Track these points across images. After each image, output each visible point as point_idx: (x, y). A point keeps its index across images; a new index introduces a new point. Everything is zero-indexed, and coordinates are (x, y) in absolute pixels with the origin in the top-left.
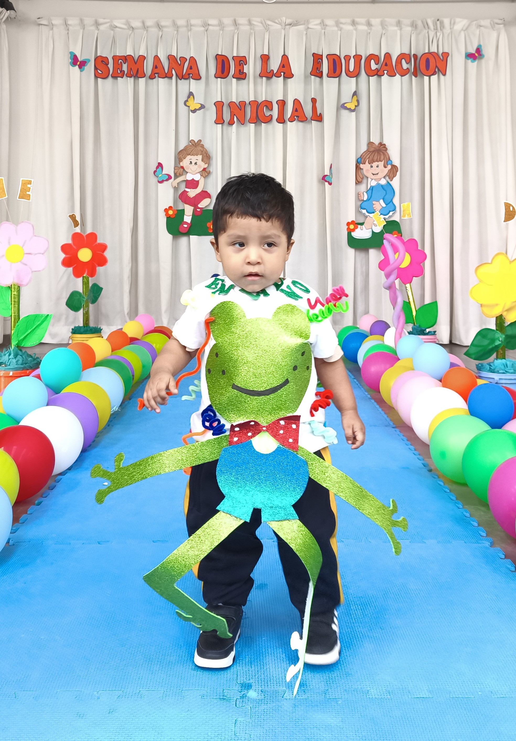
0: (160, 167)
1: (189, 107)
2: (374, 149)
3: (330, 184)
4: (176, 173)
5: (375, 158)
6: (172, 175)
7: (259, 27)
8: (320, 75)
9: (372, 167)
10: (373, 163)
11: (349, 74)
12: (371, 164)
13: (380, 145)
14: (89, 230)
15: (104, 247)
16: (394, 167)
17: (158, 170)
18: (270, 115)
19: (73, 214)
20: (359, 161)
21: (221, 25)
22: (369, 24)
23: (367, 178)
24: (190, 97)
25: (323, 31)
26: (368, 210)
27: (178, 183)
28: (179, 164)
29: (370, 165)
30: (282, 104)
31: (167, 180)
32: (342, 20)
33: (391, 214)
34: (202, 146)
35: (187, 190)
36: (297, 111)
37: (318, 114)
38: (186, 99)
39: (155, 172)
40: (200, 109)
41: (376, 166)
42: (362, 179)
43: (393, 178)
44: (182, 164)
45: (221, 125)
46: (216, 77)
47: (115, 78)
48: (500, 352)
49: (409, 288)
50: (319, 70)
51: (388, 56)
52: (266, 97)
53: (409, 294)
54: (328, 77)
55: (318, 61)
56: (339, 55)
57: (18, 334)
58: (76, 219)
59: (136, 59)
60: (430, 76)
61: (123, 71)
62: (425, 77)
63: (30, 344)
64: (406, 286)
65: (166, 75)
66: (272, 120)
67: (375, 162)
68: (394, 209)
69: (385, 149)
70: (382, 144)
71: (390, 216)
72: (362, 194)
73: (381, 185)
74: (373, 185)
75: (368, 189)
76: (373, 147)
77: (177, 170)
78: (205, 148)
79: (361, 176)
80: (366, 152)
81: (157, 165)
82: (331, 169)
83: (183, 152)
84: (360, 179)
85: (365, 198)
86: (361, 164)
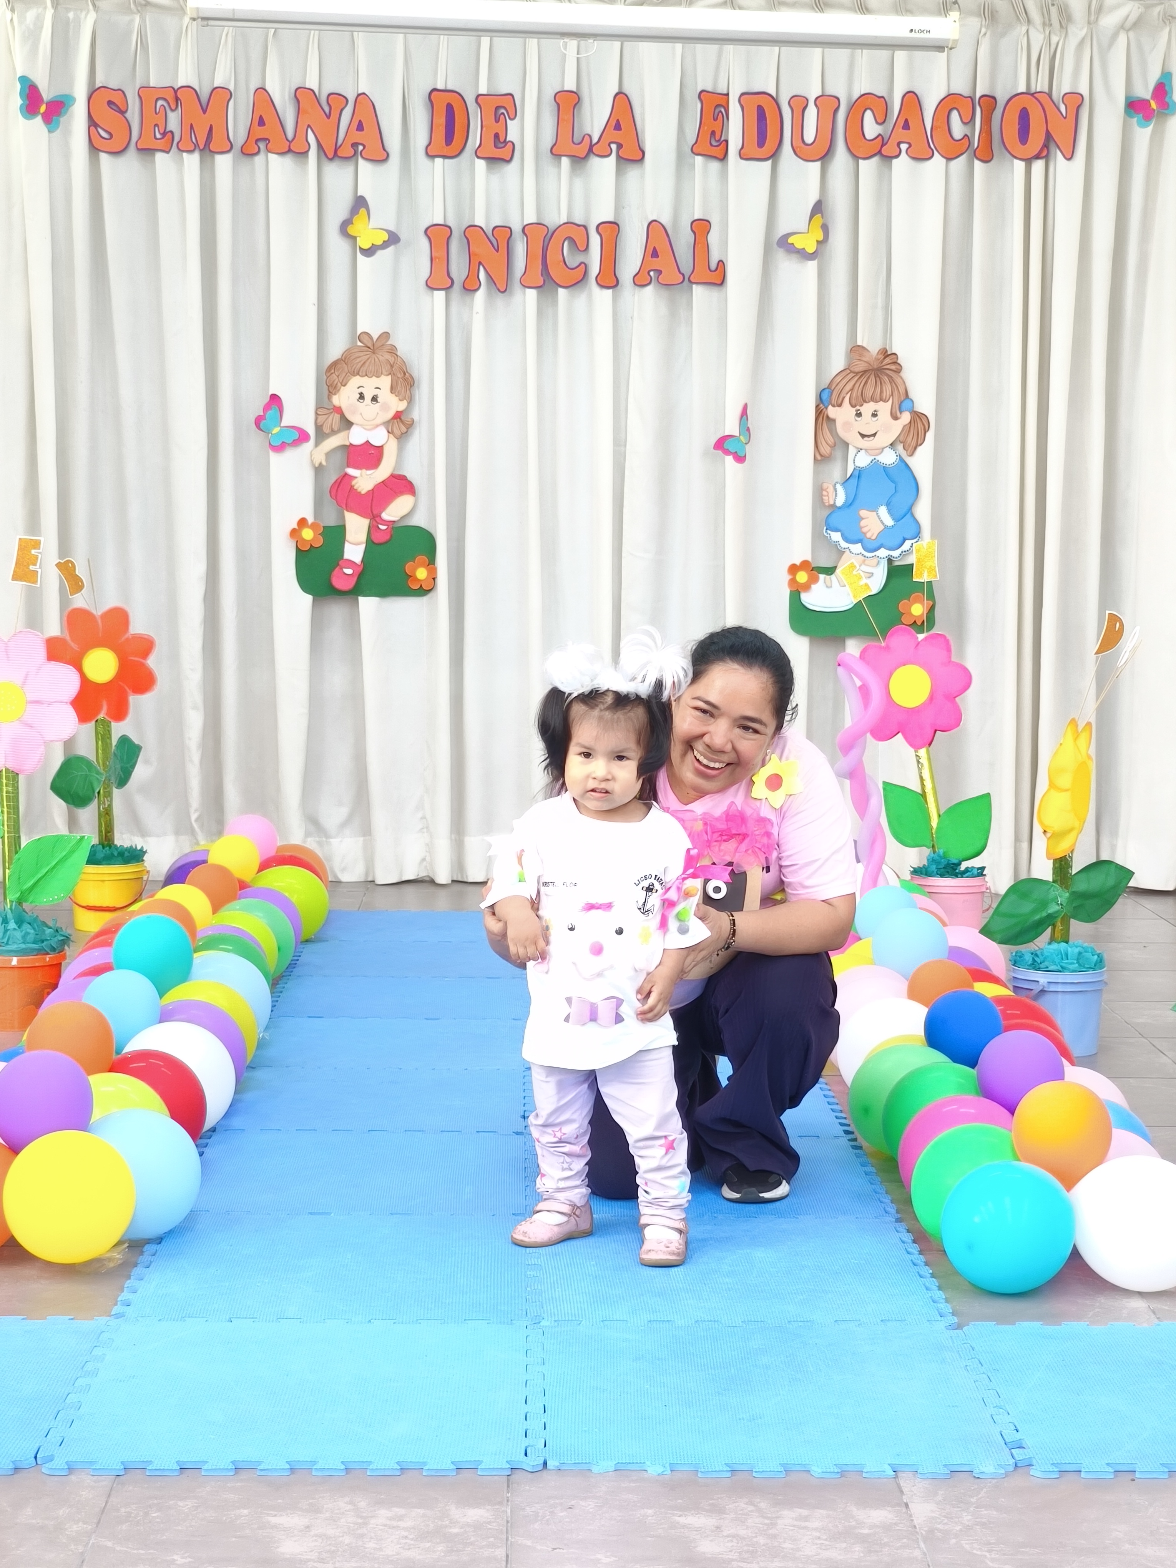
0: (274, 408)
1: (354, 239)
2: (866, 365)
3: (740, 459)
5: (869, 391)
8: (721, 154)
9: (859, 415)
10: (862, 405)
11: (803, 152)
12: (858, 407)
13: (882, 357)
14: (109, 602)
16: (919, 417)
17: (269, 414)
18: (581, 264)
19: (68, 561)
20: (825, 396)
23: (847, 445)
24: (357, 213)
26: (848, 535)
27: (326, 454)
28: (329, 398)
29: (854, 411)
30: (612, 232)
31: (296, 444)
34: (393, 351)
35: (351, 471)
37: (713, 266)
38: (346, 216)
39: (259, 420)
40: (385, 245)
41: (872, 411)
42: (833, 447)
43: (915, 448)
44: (336, 400)
45: (443, 293)
46: (430, 155)
47: (147, 151)
48: (1059, 926)
49: (924, 760)
50: (717, 138)
51: (912, 99)
52: (569, 214)
53: (923, 775)
54: (741, 158)
55: (717, 111)
56: (775, 96)
57: (19, 878)
58: (77, 573)
59: (204, 97)
60: (1029, 161)
61: (170, 133)
62: (1016, 162)
63: (45, 900)
64: (917, 754)
65: (289, 146)
66: (584, 280)
67: (869, 402)
68: (917, 535)
69: (896, 368)
70: (889, 353)
71: (904, 553)
72: (831, 490)
73: (884, 465)
74: (861, 466)
75: (848, 476)
76: (864, 359)
77: (326, 416)
78: (398, 354)
79: (831, 440)
80: (844, 374)
81: (268, 399)
82: (745, 417)
83: (339, 366)
84: (829, 448)
85: (840, 501)
86: (830, 407)
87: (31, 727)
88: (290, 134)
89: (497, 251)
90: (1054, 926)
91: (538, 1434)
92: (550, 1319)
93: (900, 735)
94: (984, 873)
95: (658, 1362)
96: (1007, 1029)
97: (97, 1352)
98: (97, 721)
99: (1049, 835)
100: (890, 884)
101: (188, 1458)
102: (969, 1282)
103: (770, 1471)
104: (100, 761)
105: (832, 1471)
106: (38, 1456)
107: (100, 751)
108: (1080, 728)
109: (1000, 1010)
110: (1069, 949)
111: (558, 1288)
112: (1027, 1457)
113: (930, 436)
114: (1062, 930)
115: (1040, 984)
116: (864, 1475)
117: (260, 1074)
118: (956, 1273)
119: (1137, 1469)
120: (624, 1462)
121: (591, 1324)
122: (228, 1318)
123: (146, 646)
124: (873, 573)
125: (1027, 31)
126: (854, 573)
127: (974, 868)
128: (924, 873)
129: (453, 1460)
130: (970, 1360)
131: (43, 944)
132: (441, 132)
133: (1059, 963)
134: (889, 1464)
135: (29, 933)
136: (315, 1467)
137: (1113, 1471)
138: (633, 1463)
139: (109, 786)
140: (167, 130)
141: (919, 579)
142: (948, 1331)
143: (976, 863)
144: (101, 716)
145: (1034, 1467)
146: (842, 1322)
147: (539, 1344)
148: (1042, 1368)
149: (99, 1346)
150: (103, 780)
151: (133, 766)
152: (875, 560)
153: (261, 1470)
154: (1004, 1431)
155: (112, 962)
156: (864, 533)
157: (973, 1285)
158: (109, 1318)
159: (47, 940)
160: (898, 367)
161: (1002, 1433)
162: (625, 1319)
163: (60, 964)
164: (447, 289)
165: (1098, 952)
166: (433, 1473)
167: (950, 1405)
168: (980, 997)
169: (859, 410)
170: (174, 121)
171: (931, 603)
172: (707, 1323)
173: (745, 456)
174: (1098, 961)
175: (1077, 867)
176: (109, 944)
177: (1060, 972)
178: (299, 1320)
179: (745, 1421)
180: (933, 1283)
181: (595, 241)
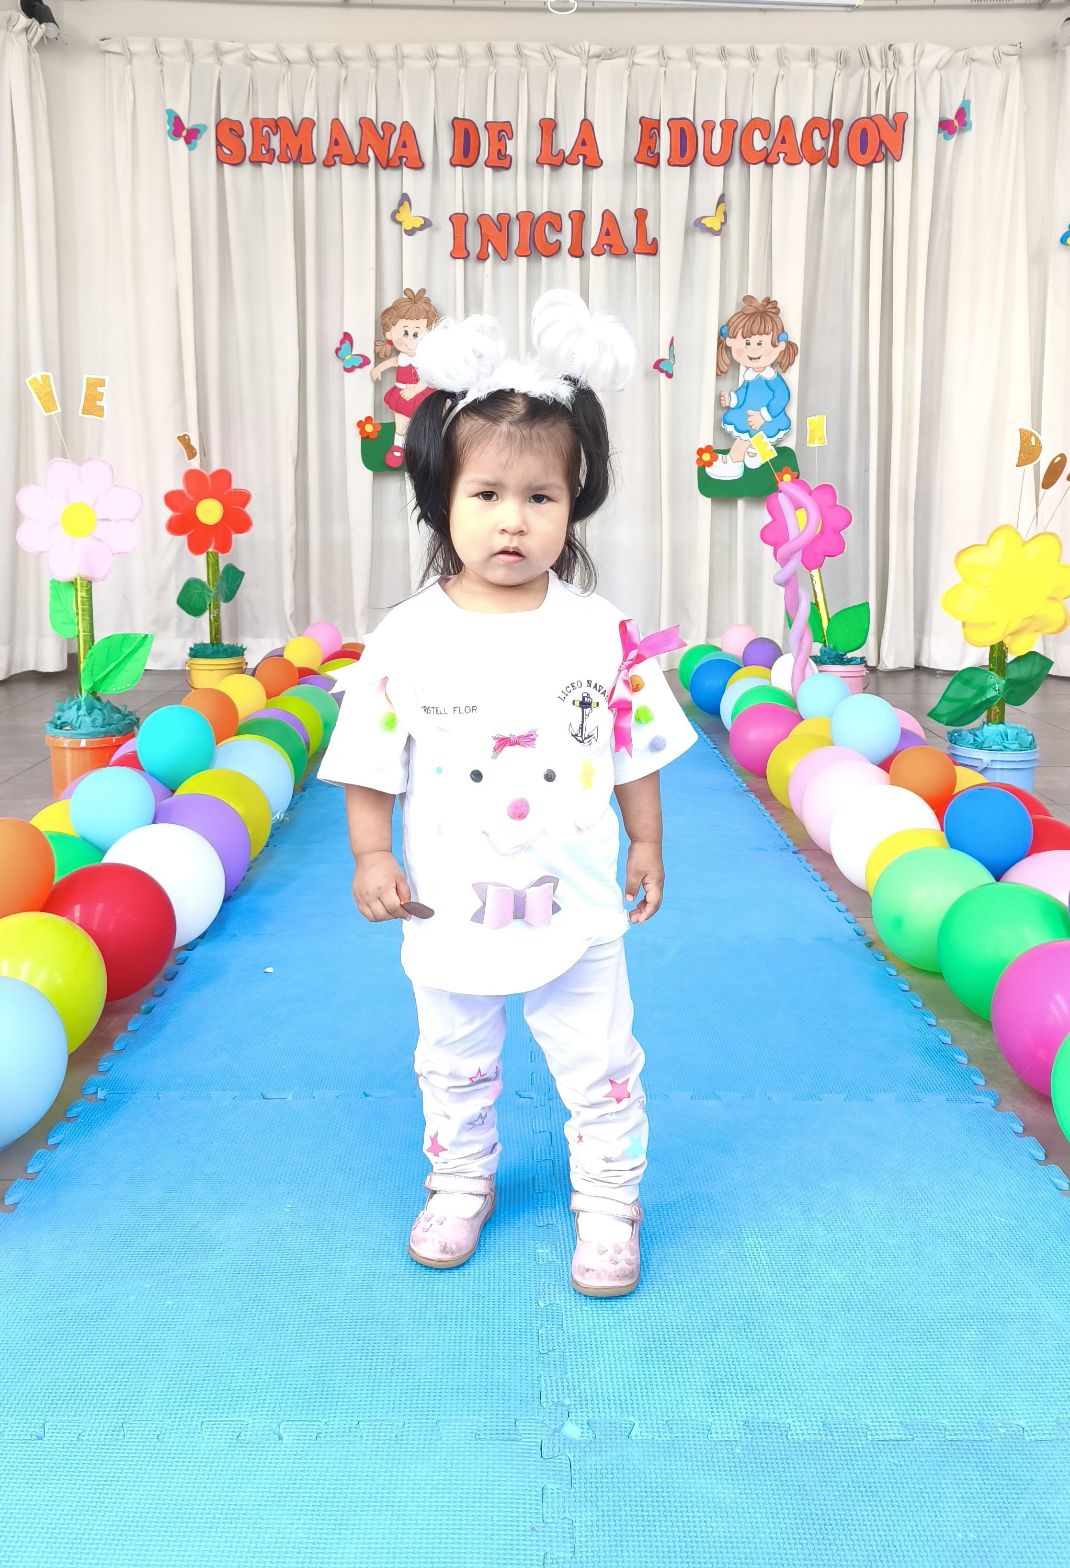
0: (347, 342)
1: (400, 223)
2: (754, 309)
3: (670, 376)
4: (379, 353)
5: (756, 328)
6: (372, 357)
7: (537, 62)
8: (654, 163)
9: (748, 344)
10: (750, 337)
11: (711, 160)
12: (748, 339)
13: (765, 303)
14: (216, 465)
15: (244, 497)
16: (790, 345)
17: (343, 346)
18: (557, 240)
19: (185, 435)
20: (724, 331)
21: (462, 55)
22: (753, 56)
23: (738, 365)
24: (402, 205)
25: (663, 70)
26: (738, 427)
27: (382, 373)
28: (384, 334)
29: (744, 341)
30: (579, 218)
31: (361, 366)
32: (701, 48)
33: (781, 434)
34: (428, 302)
35: (399, 385)
36: (609, 235)
37: (650, 241)
38: (395, 207)
39: (338, 350)
40: (422, 228)
41: (758, 341)
42: (729, 365)
43: (788, 367)
44: (388, 336)
45: (462, 261)
46: (453, 165)
47: (256, 162)
48: (995, 710)
49: (817, 578)
50: (652, 151)
51: (787, 122)
52: (549, 206)
53: (816, 589)
54: (669, 164)
55: (652, 132)
56: (692, 121)
57: (92, 671)
58: (190, 443)
59: (296, 125)
60: (867, 166)
61: (272, 151)
62: (858, 166)
63: (114, 689)
64: (811, 573)
65: (355, 159)
66: (560, 252)
67: (756, 335)
68: (788, 427)
70: (771, 300)
71: (779, 440)
72: (727, 396)
73: (766, 379)
74: (749, 380)
75: (739, 387)
76: (752, 305)
77: (381, 347)
78: (432, 303)
79: (728, 362)
80: (739, 315)
81: (342, 336)
82: (672, 347)
83: (390, 312)
84: (726, 367)
85: (733, 404)
86: (728, 338)
87: (101, 541)
88: (356, 151)
89: (500, 231)
90: (990, 710)
98: (207, 553)
104: (209, 582)
107: (211, 576)
114: (997, 713)
125: (869, 71)
131: (111, 728)
132: (460, 148)
133: (1000, 743)
135: (98, 719)
139: (218, 602)
140: (271, 147)
144: (210, 550)
150: (213, 596)
151: (238, 588)
156: (750, 426)
160: (776, 310)
164: (465, 258)
165: (1030, 733)
169: (748, 341)
170: (275, 142)
171: (796, 474)
173: (672, 375)
174: (1032, 741)
177: (1003, 751)
181: (567, 225)
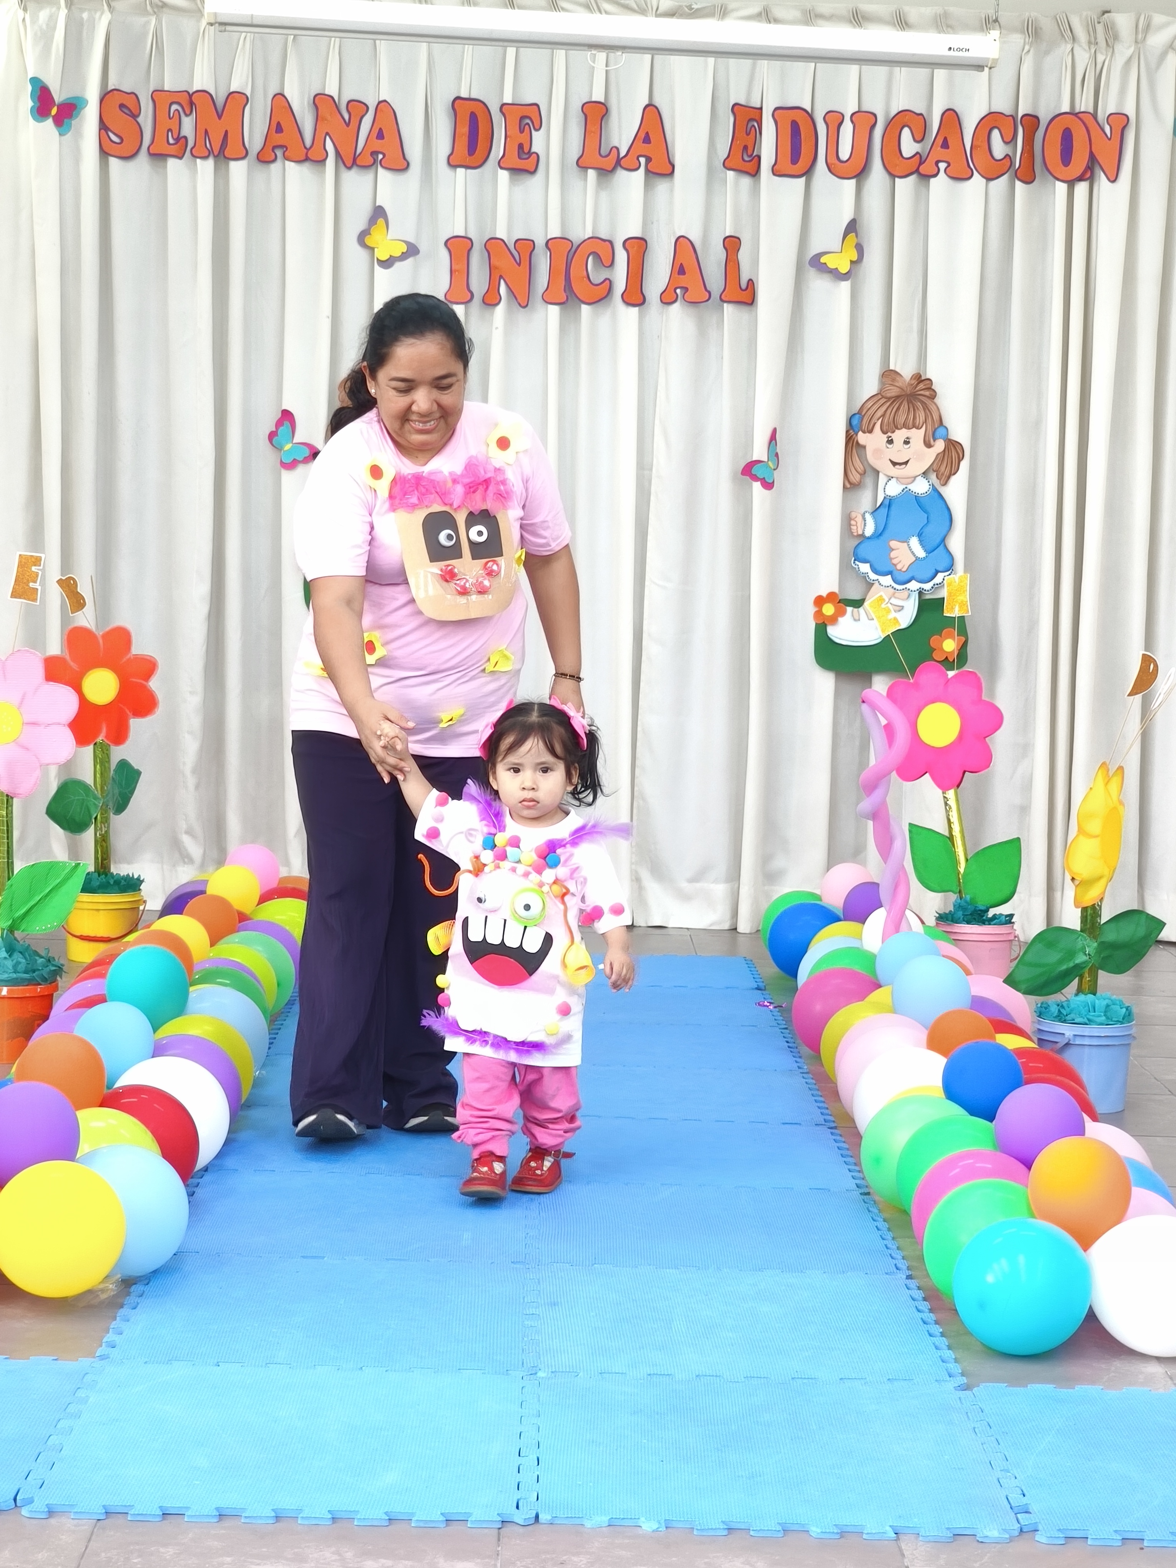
0: (287, 424)
1: (372, 249)
2: (898, 390)
3: (769, 486)
5: (901, 419)
8: (752, 169)
10: (893, 432)
11: (837, 169)
12: (889, 434)
13: (915, 382)
14: (113, 621)
16: (954, 446)
17: (281, 429)
18: (606, 279)
19: (70, 578)
20: (855, 422)
22: (900, 22)
23: (877, 473)
24: (375, 223)
26: (877, 566)
29: (884, 438)
30: (639, 248)
31: (306, 461)
33: (939, 578)
36: (685, 273)
37: (744, 285)
38: (364, 226)
39: (272, 436)
40: (404, 257)
41: (904, 438)
42: (864, 475)
43: (949, 478)
45: (463, 306)
46: (453, 163)
47: (158, 156)
48: (1087, 978)
49: (952, 802)
50: (750, 152)
51: (951, 117)
52: (595, 228)
53: (951, 817)
54: (774, 174)
55: (750, 125)
56: (810, 112)
57: (11, 905)
58: (79, 590)
59: (220, 101)
60: (1071, 183)
61: (183, 139)
62: (1058, 183)
63: (37, 928)
64: (945, 795)
65: (307, 154)
66: (609, 297)
67: (902, 428)
68: (950, 568)
69: (930, 395)
70: (923, 378)
71: (936, 586)
72: (859, 519)
73: (916, 494)
74: (892, 495)
75: (878, 505)
76: (897, 385)
79: (860, 468)
80: (875, 399)
81: (280, 415)
82: (774, 442)
84: (858, 476)
85: (869, 531)
86: (860, 433)
87: (27, 749)
88: (308, 142)
89: (519, 265)
90: (1081, 977)
91: (530, 1487)
92: (547, 1370)
93: (927, 775)
94: (1012, 921)
95: (656, 1416)
96: (1028, 1082)
97: (81, 1394)
98: (95, 744)
99: (1077, 882)
100: (914, 930)
101: (172, 1504)
102: (981, 1343)
103: (768, 1530)
104: (98, 786)
105: (832, 1531)
106: (18, 1498)
107: (98, 776)
108: (1111, 774)
109: (1021, 1062)
110: (1097, 1001)
111: (556, 1339)
112: (1032, 1522)
113: (965, 465)
114: (1088, 980)
115: (1066, 1037)
116: (865, 1536)
117: (255, 1114)
118: (968, 1333)
119: (1146, 1538)
120: (618, 1517)
121: (589, 1376)
122: (216, 1361)
123: (149, 667)
124: (903, 607)
125: (1072, 49)
126: (883, 606)
127: (1003, 915)
128: (950, 919)
129: (443, 1512)
130: (978, 1423)
131: (34, 974)
132: (463, 141)
133: (1086, 1015)
134: (890, 1526)
135: (20, 963)
136: (301, 1515)
137: (1121, 1538)
138: (627, 1519)
139: (106, 812)
140: (182, 134)
141: (950, 614)
142: (957, 1392)
143: (1004, 910)
144: (99, 740)
145: (1039, 1532)
146: (848, 1380)
147: (535, 1395)
148: (1053, 1432)
149: (83, 1388)
150: (101, 805)
151: (132, 792)
152: (906, 593)
153: (246, 1517)
154: (1010, 1495)
155: (105, 995)
156: (894, 564)
157: (984, 1345)
158: (93, 1360)
159: (39, 970)
160: (932, 393)
161: (1009, 1498)
162: (624, 1372)
163: (53, 994)
164: (467, 303)
165: (1127, 1005)
166: (422, 1525)
167: (956, 1467)
168: (1001, 1049)
169: (891, 437)
170: (188, 126)
171: (964, 639)
172: (708, 1378)
173: (773, 482)
174: (1127, 1014)
175: (1106, 916)
176: (103, 976)
177: (1087, 1024)
178: (289, 1366)
179: (744, 1479)
180: (943, 1342)
181: (621, 257)
